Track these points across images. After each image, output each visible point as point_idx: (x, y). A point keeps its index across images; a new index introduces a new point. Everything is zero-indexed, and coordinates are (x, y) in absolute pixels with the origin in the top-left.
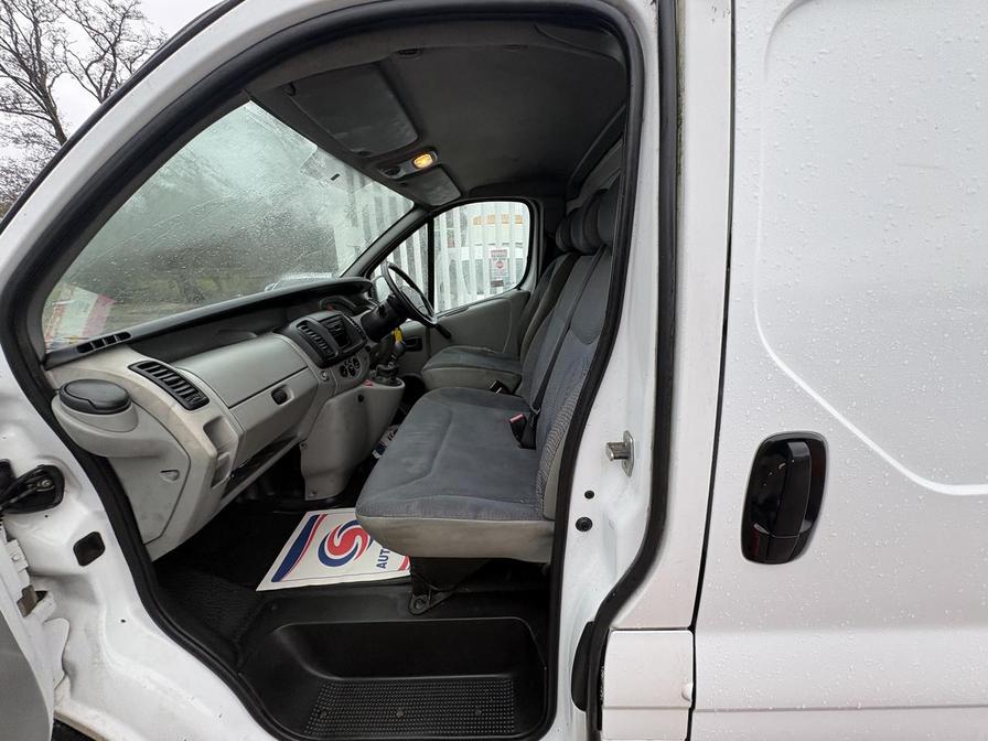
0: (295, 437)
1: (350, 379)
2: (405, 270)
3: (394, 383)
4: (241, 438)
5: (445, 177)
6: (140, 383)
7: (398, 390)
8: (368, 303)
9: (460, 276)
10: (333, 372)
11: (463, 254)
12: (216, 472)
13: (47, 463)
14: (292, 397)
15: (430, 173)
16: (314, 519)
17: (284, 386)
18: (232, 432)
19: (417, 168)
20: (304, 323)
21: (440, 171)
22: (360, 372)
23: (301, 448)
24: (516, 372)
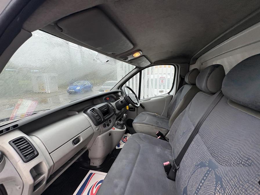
0: (86, 148)
1: (107, 128)
2: (131, 87)
3: (122, 128)
5: (145, 59)
7: (123, 131)
8: (119, 96)
9: (150, 83)
10: (101, 126)
11: (152, 77)
14: (81, 141)
15: (140, 58)
16: (91, 174)
17: (79, 136)
19: (134, 57)
20: (93, 109)
21: (144, 57)
22: (111, 124)
23: (89, 150)
24: (167, 128)
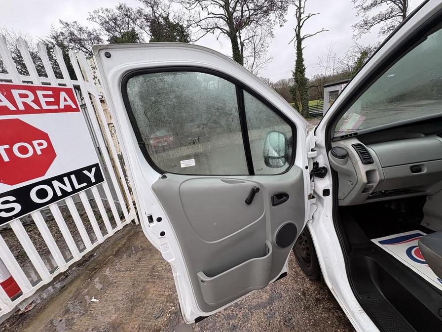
4: (381, 181)
6: (353, 151)
12: (365, 189)
13: (325, 166)
14: (425, 171)
17: (422, 165)
18: (377, 177)
